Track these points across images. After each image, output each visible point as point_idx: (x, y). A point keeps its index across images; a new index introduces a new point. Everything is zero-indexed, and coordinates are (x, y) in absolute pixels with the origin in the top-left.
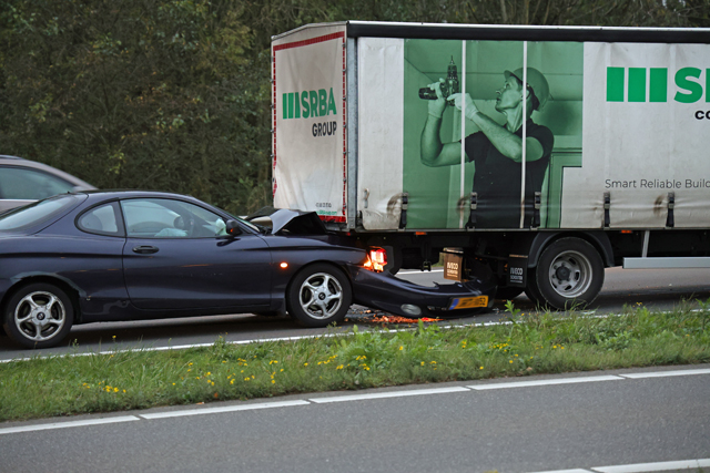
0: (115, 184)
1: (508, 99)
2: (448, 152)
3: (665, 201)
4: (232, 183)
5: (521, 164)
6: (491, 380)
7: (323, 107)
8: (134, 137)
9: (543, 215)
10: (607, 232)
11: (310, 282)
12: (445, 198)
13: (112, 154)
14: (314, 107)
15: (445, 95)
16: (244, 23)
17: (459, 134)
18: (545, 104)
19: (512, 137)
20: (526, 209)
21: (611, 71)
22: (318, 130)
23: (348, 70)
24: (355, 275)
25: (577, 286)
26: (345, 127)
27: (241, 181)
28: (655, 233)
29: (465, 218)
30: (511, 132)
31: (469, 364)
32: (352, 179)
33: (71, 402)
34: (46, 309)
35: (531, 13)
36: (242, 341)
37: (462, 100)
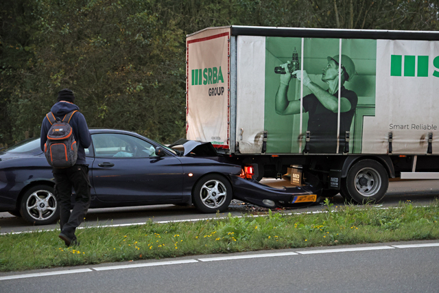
0: (101, 124)
1: (330, 74)
2: (292, 106)
3: (427, 138)
4: (171, 124)
5: (337, 114)
6: (312, 248)
7: (215, 78)
8: (113, 96)
9: (350, 145)
10: (390, 156)
11: (207, 185)
12: (291, 134)
13: (100, 107)
14: (210, 78)
15: (291, 71)
16: (180, 28)
17: (299, 95)
18: (353, 77)
19: (332, 97)
20: (340, 142)
21: (393, 57)
22: (212, 92)
23: (232, 55)
24: (234, 181)
25: (371, 189)
26: (229, 90)
27: (176, 122)
28: (420, 157)
29: (302, 147)
30: (331, 94)
31: (299, 238)
32: (233, 123)
33: (52, 260)
34: (46, 201)
35: (354, 22)
36: (163, 222)
37: (301, 74)
